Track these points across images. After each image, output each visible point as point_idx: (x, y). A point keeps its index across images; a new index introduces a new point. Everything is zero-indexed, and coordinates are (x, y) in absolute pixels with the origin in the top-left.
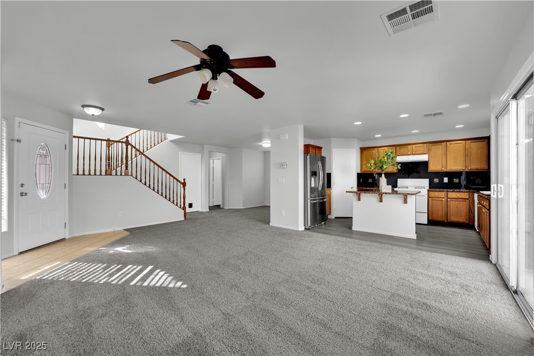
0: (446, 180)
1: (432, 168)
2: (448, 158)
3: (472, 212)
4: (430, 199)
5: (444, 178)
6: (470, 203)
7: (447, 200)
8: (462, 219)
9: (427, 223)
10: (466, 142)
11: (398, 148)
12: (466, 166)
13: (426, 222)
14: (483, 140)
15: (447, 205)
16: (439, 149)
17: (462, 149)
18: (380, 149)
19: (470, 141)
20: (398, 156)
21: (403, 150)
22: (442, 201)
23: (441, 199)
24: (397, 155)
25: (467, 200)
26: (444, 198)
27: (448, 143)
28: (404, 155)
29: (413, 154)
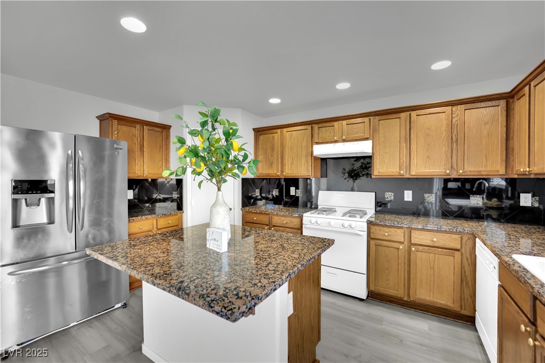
0: (408, 196)
1: (380, 169)
2: (413, 147)
3: (467, 283)
4: (372, 242)
5: (406, 192)
6: (465, 260)
7: (410, 248)
8: (445, 299)
9: (365, 298)
10: (454, 108)
11: (316, 127)
12: (452, 167)
13: (364, 296)
14: (494, 103)
15: (409, 260)
16: (393, 128)
17: (444, 127)
18: (285, 130)
19: (463, 106)
20: (317, 143)
21: (326, 132)
22: (398, 249)
23: (396, 245)
24: (313, 142)
25: (456, 253)
26: (401, 243)
27: (414, 114)
28: (327, 143)
29: (344, 141)
